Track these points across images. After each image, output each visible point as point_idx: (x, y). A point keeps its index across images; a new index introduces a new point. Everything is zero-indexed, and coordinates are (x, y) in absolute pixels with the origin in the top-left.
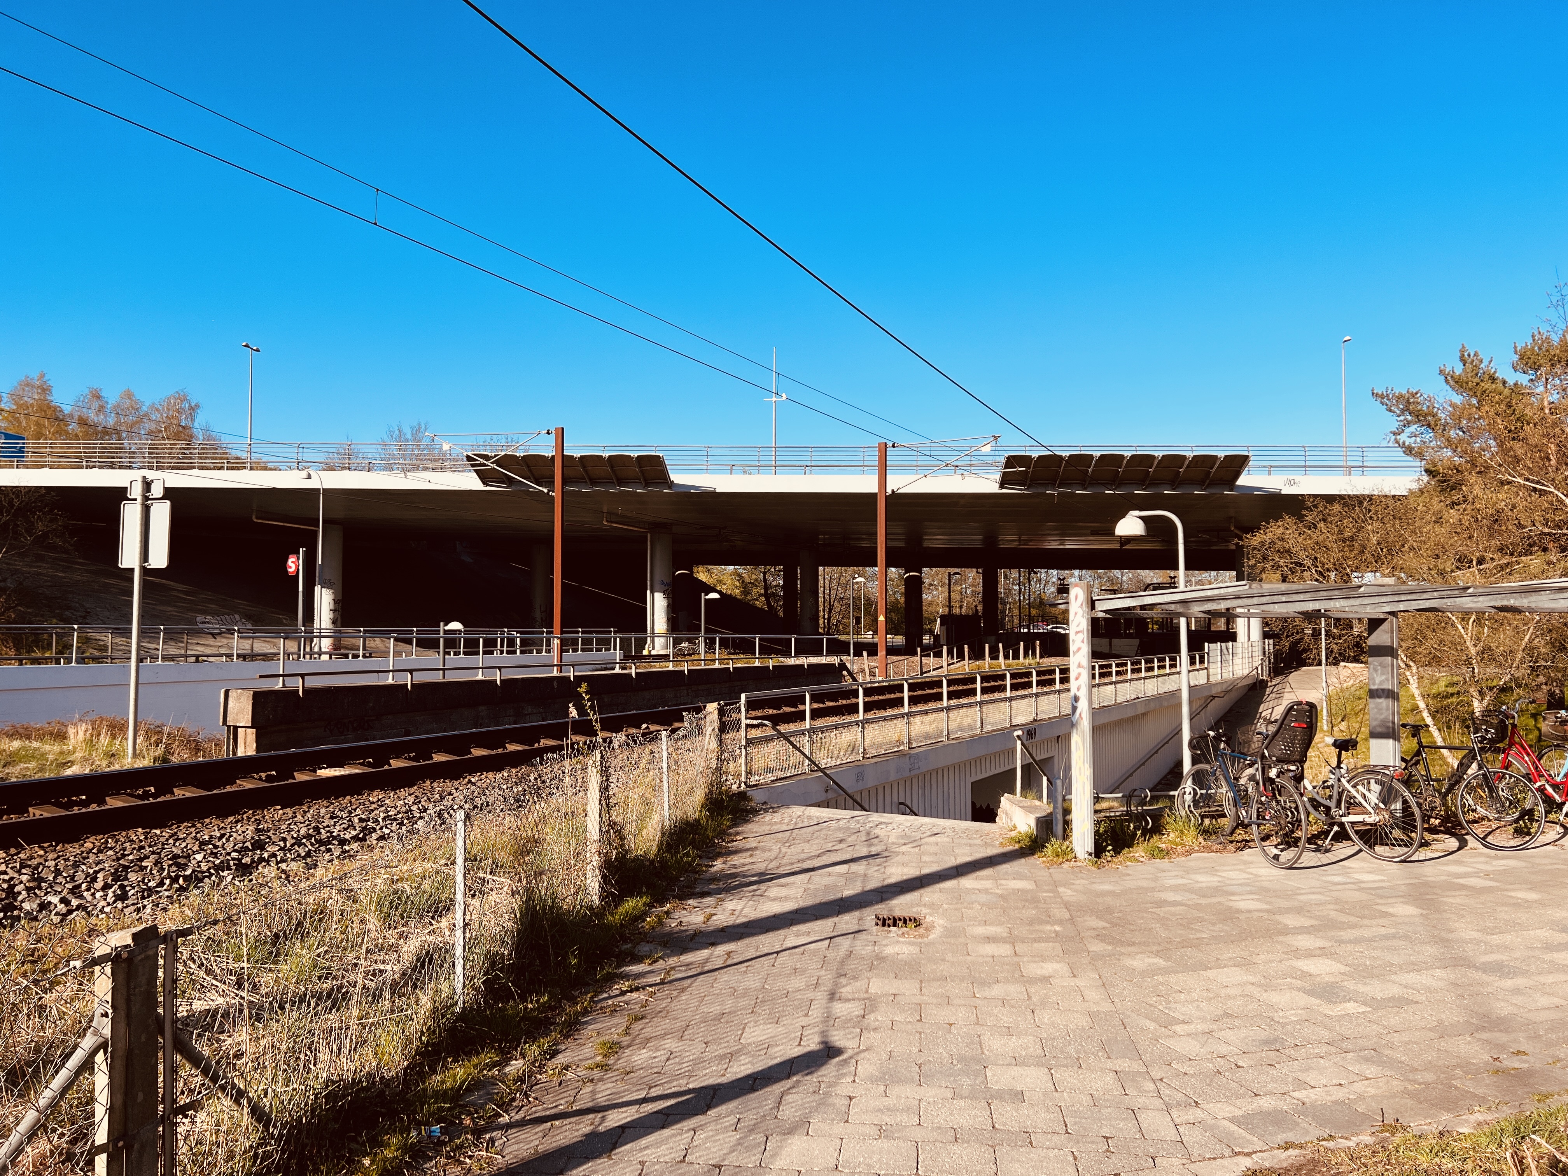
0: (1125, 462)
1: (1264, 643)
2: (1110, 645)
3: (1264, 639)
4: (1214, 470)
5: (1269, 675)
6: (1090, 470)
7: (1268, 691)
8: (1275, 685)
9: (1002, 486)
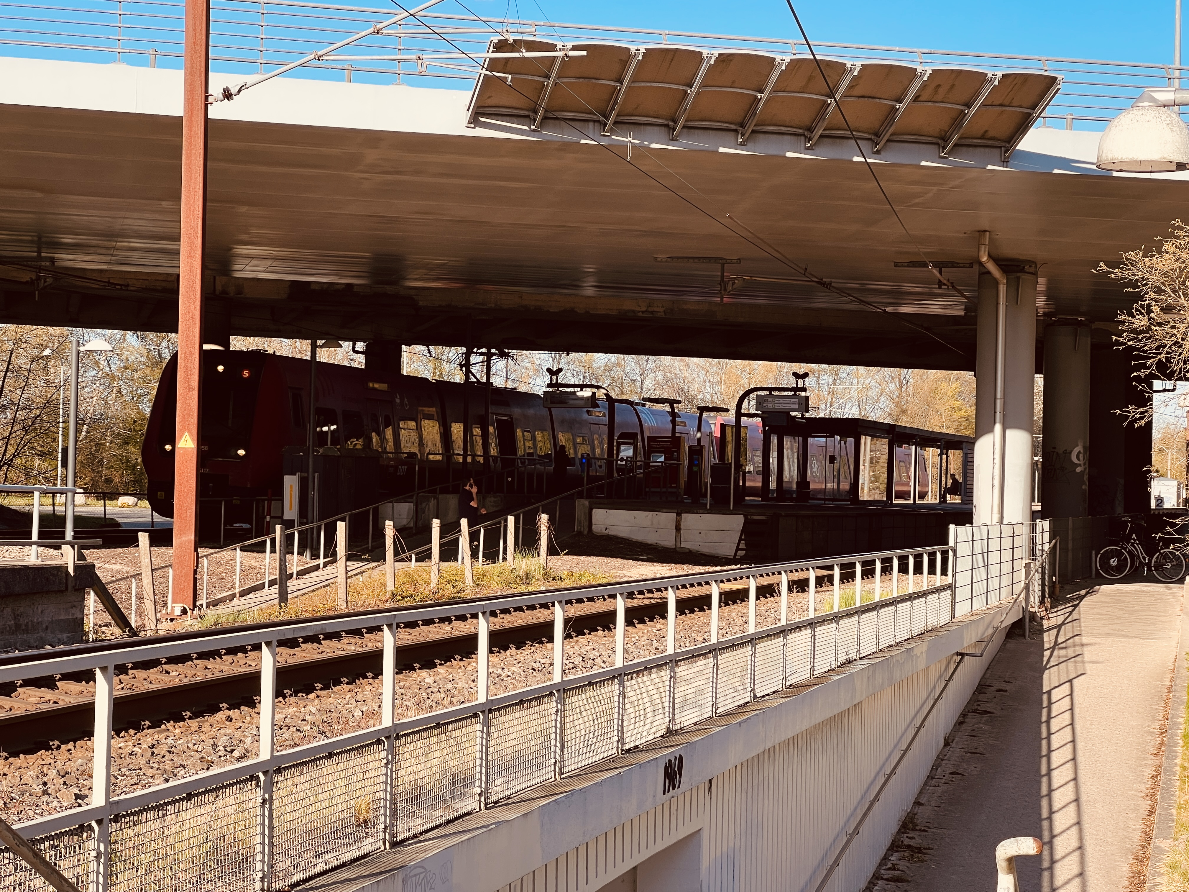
0: (774, 76)
1: (1033, 529)
2: (678, 528)
3: (1033, 519)
4: (973, 111)
5: (1042, 602)
6: (692, 91)
7: (1048, 639)
8: (1059, 627)
9: (474, 121)
